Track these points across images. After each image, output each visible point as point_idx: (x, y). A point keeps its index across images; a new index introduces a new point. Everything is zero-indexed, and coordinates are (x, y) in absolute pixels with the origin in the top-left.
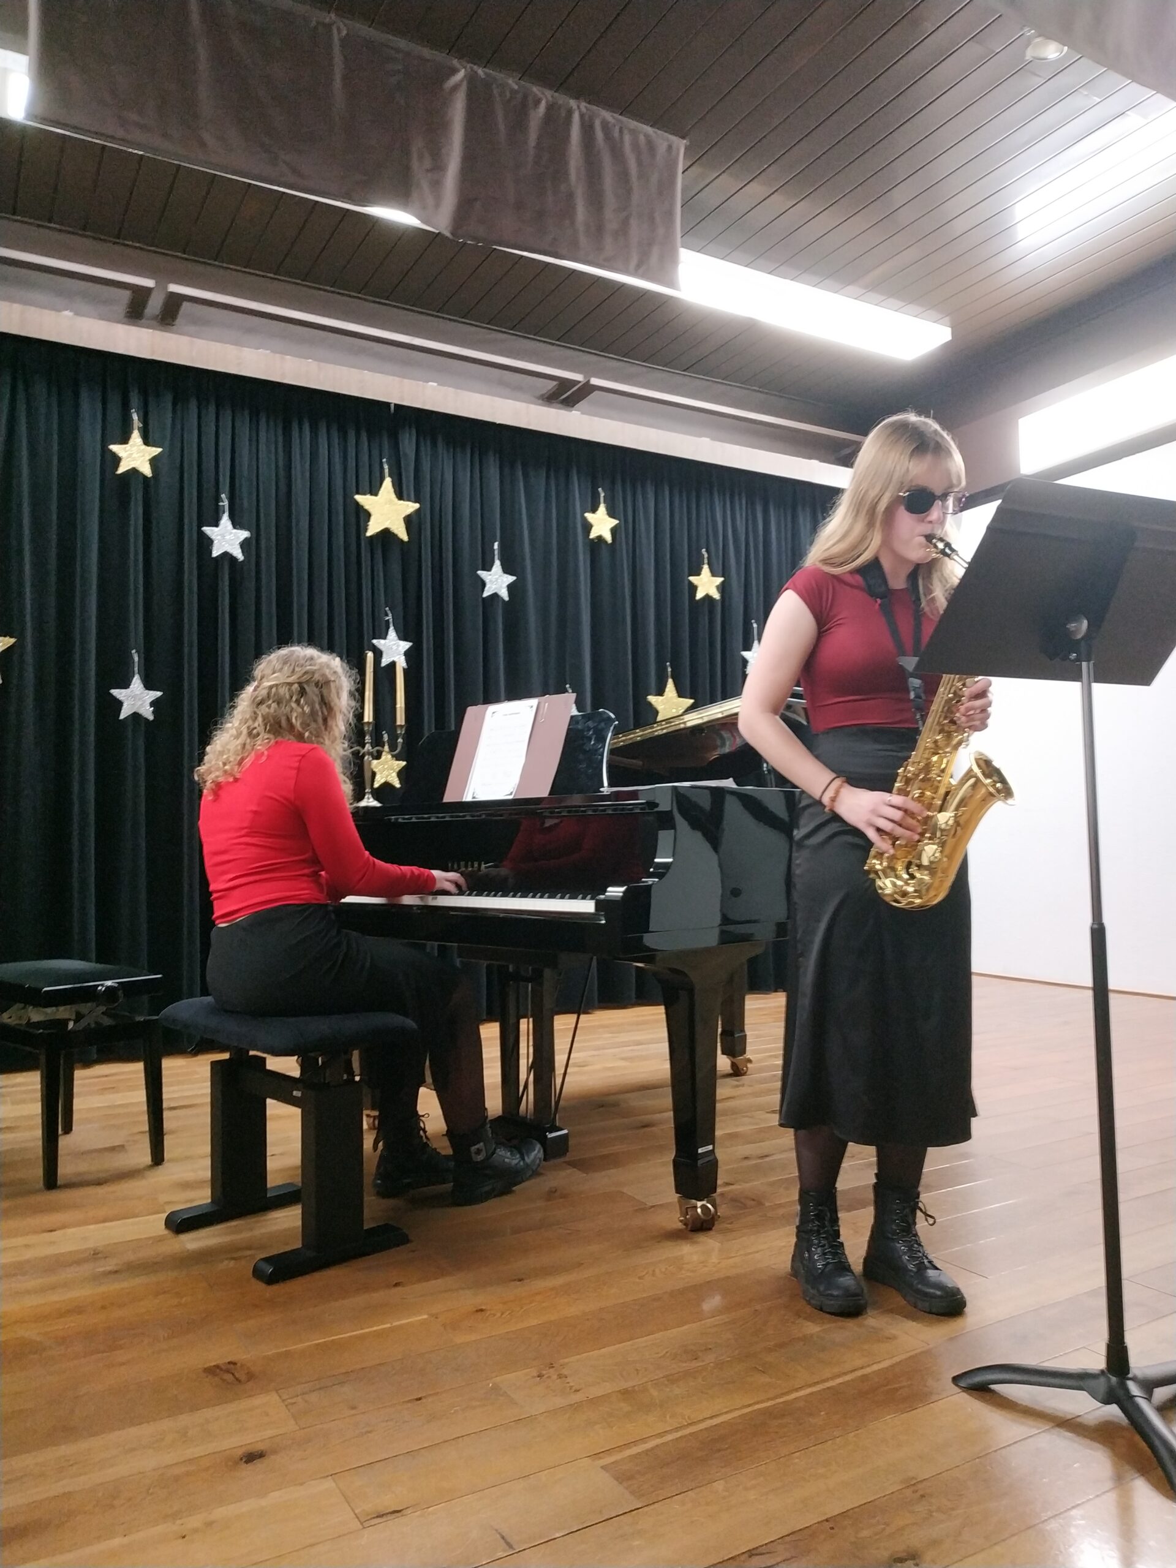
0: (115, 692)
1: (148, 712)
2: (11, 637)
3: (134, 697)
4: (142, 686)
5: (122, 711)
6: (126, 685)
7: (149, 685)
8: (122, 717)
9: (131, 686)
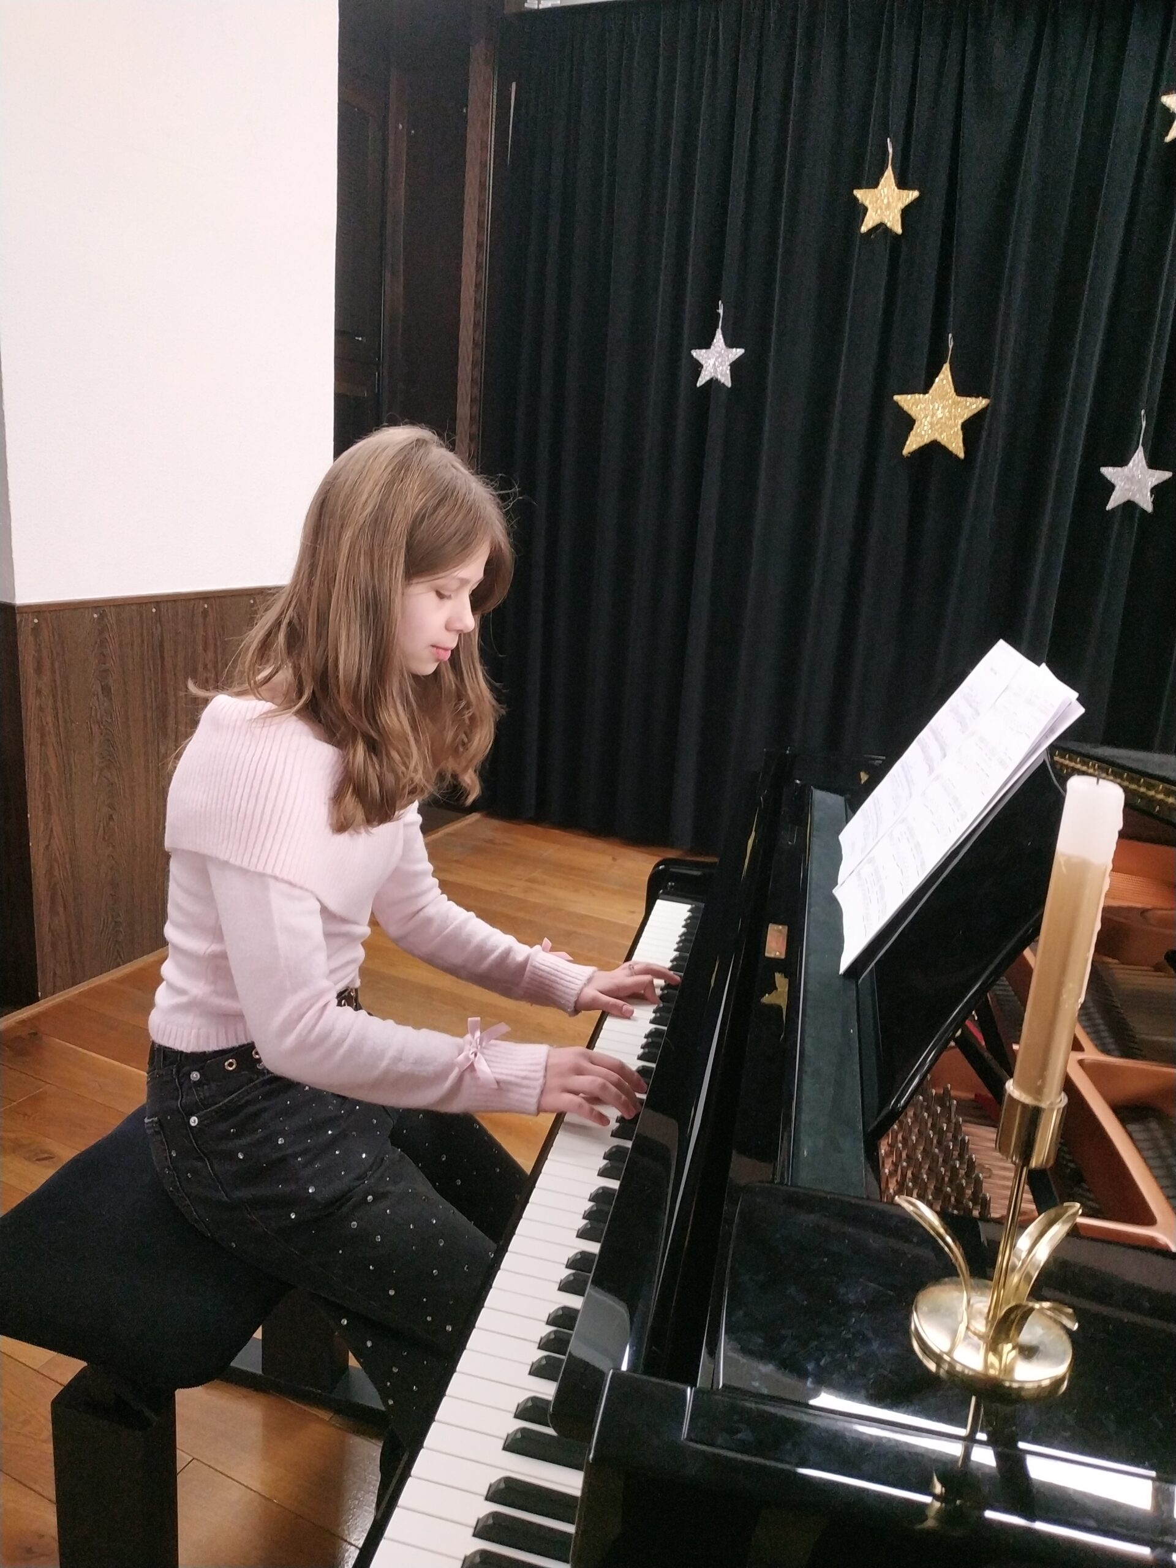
0: (1108, 472)
1: (1146, 503)
2: (984, 397)
3: (1130, 479)
4: (1144, 462)
5: (1112, 497)
6: (1122, 461)
7: (1153, 463)
8: (1109, 507)
9: (1131, 464)
